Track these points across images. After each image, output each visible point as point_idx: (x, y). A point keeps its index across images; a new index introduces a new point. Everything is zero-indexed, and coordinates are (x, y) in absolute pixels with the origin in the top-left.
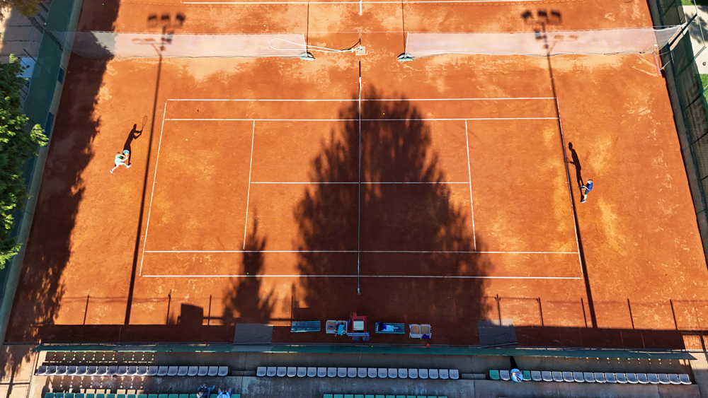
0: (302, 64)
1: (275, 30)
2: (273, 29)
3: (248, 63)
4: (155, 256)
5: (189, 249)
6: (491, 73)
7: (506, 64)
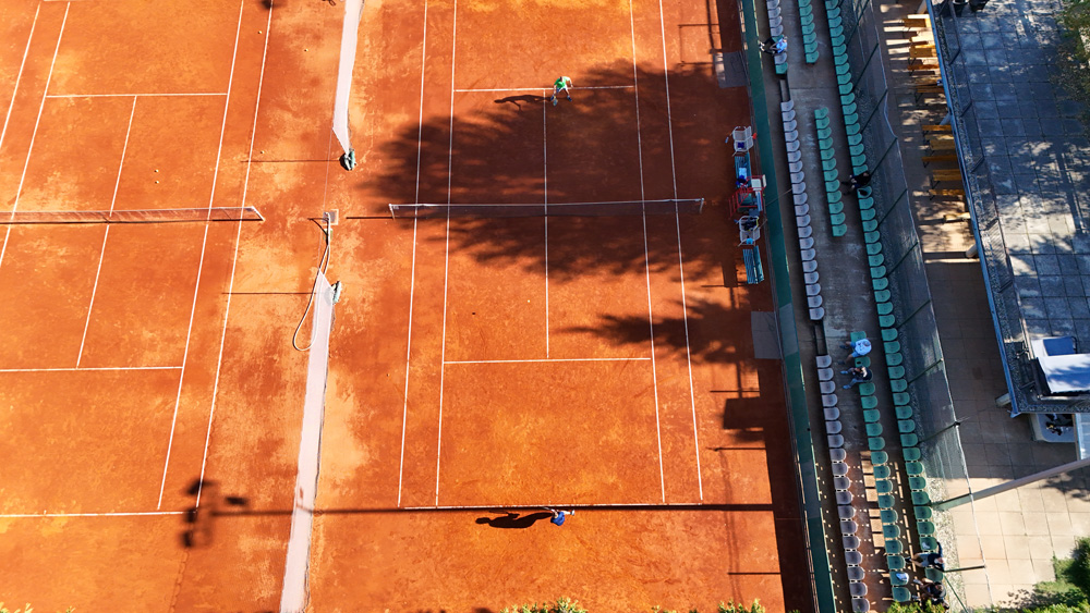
0: (346, 300)
1: (277, 344)
2: (275, 348)
3: (338, 382)
4: (669, 484)
5: (655, 436)
6: (384, 60)
7: (371, 42)
